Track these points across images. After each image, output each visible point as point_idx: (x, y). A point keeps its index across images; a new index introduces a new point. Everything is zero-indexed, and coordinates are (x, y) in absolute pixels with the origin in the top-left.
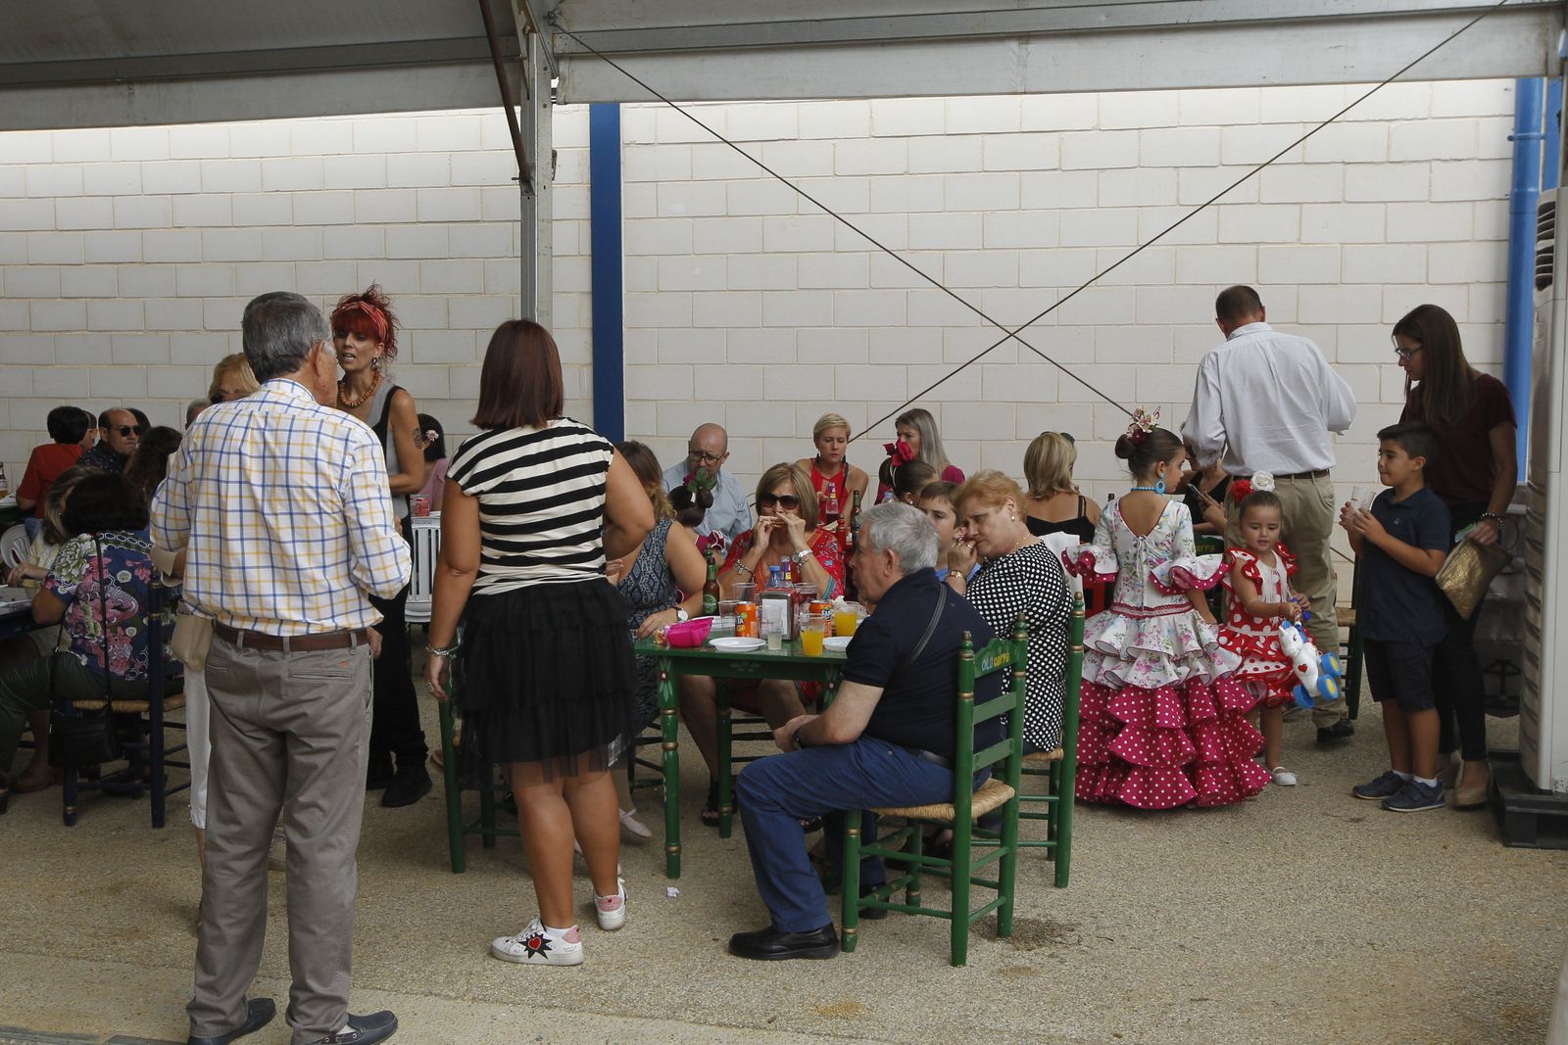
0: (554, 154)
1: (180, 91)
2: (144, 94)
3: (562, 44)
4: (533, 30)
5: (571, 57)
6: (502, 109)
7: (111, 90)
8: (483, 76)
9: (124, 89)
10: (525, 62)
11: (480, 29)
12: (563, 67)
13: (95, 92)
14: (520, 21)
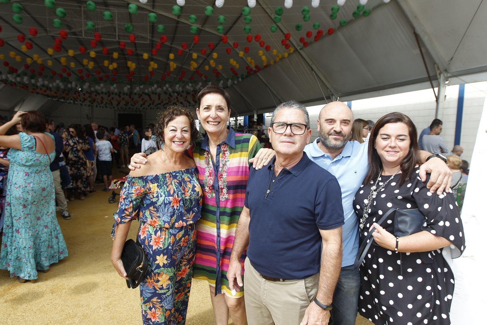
0: (446, 96)
1: (386, 91)
2: (381, 92)
3: (449, 75)
4: (441, 73)
5: (451, 77)
6: (432, 89)
7: (377, 92)
8: (428, 84)
9: (378, 91)
10: (439, 80)
11: (427, 76)
12: (450, 79)
13: (374, 92)
14: (438, 72)
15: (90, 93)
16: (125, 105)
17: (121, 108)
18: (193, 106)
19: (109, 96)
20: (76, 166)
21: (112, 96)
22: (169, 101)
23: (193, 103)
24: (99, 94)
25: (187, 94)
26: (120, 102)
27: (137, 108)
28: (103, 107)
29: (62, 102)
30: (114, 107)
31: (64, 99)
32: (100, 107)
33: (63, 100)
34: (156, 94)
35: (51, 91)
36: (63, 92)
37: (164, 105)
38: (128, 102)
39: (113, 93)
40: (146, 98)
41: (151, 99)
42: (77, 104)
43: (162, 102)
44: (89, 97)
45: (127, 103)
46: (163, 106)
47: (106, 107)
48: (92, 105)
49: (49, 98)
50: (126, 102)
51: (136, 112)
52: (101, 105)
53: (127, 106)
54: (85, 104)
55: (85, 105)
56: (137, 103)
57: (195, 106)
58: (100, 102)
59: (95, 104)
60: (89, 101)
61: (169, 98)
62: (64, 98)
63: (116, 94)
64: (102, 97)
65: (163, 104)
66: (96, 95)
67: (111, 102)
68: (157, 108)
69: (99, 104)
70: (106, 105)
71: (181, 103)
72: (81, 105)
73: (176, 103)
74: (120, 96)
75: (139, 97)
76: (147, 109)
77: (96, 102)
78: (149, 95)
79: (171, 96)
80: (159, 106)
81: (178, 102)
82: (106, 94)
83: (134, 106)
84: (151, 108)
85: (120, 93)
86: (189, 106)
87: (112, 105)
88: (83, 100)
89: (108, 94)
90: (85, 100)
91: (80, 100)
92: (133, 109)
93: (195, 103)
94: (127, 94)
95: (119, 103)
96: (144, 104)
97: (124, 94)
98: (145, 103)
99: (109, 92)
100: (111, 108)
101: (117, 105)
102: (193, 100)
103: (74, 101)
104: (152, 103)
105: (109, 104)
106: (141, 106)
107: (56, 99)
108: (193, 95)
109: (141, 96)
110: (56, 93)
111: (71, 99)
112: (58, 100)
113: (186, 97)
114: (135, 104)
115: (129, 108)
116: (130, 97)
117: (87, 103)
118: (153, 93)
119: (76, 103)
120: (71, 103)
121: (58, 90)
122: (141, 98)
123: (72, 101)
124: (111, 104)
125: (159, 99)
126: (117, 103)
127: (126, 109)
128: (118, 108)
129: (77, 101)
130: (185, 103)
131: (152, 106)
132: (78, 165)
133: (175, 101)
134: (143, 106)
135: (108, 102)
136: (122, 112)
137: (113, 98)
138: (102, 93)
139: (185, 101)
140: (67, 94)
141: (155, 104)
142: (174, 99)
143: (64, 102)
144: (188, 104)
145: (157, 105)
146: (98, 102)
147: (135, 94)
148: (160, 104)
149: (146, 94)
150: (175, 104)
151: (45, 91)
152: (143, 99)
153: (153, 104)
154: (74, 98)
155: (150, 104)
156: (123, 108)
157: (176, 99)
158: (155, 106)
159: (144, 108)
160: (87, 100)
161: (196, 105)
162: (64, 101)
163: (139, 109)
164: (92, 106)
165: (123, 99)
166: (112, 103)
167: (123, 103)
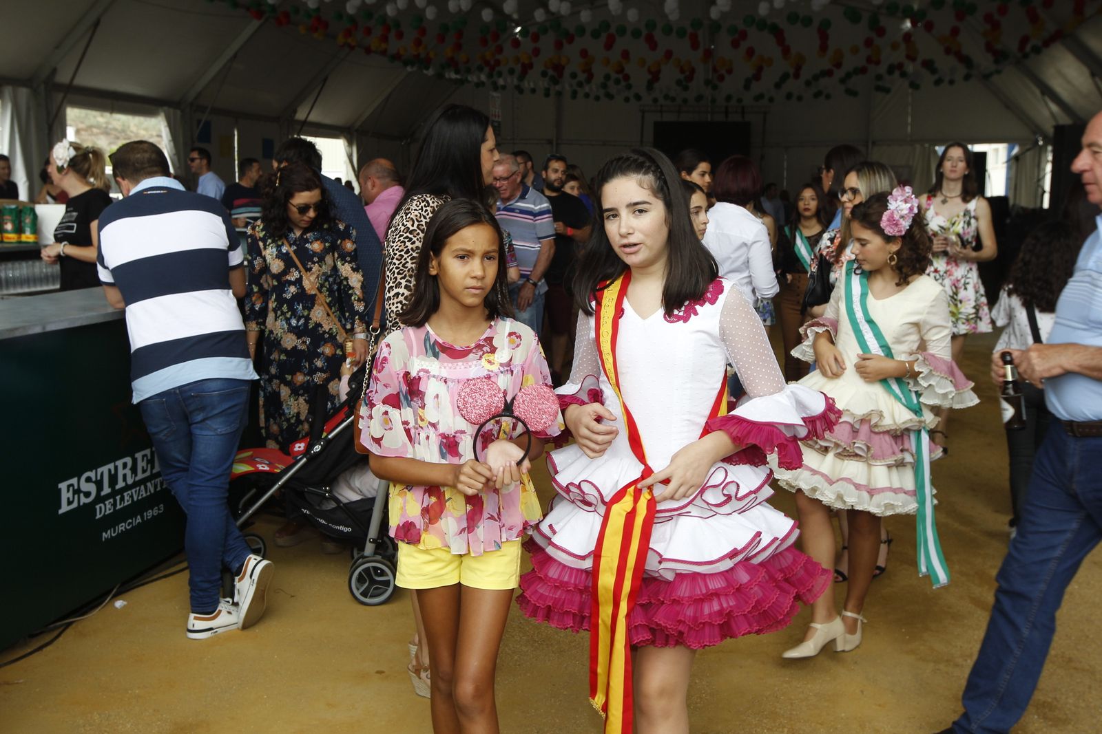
15: (536, 38)
16: (679, 83)
17: (666, 97)
18: (986, 76)
19: (609, 45)
20: (300, 378)
21: (621, 44)
22: (869, 60)
23: (984, 61)
24: (571, 39)
25: (960, 16)
26: (659, 72)
27: (729, 98)
28: (597, 98)
29: (451, 80)
30: (638, 97)
31: (457, 72)
32: (587, 95)
33: (453, 76)
34: (807, 21)
35: (400, 35)
36: (441, 39)
37: (848, 75)
38: (693, 71)
39: (622, 31)
40: (765, 44)
41: (786, 51)
42: (504, 87)
43: (838, 65)
44: (536, 52)
45: (689, 74)
46: (843, 81)
47: (610, 96)
48: (558, 88)
49: (409, 69)
50: (682, 71)
51: (727, 113)
52: (587, 89)
53: (686, 88)
54: (532, 85)
55: (533, 91)
56: (730, 71)
57: (995, 78)
58: (582, 77)
59: (567, 85)
60: (544, 74)
61: (869, 43)
62: (452, 63)
63: (636, 34)
64: (584, 53)
65: (839, 74)
66: (559, 45)
67: (621, 70)
68: (817, 95)
69: (580, 84)
70: (604, 86)
71: (929, 65)
72: (520, 90)
73: (900, 66)
74: (652, 43)
75: (735, 44)
76: (771, 100)
77: (567, 73)
78: (778, 34)
79: (881, 32)
80: (824, 82)
81: (911, 58)
82: (596, 34)
83: (715, 87)
84: (789, 96)
85: (651, 25)
86: (967, 77)
87: (629, 87)
88: (518, 68)
89: (604, 36)
90: (526, 68)
91: (512, 72)
92: (714, 101)
93: (996, 62)
94: (681, 33)
95: (655, 76)
96: (757, 77)
97: (668, 30)
98: (760, 69)
99: (605, 25)
100: (627, 100)
101: (650, 86)
102: (989, 47)
103: (490, 76)
104: (792, 71)
105: (617, 82)
106: (747, 87)
107: (430, 72)
108: (988, 18)
109: (744, 35)
110: (418, 43)
111: (480, 69)
112: (440, 76)
113: (955, 32)
114: (722, 78)
115: (699, 98)
116: (695, 45)
117: (534, 80)
118: (793, 18)
119: (501, 82)
120: (483, 84)
121: (423, 32)
122: (744, 45)
123: (483, 77)
124: (623, 83)
125: (824, 48)
126: (650, 77)
127: (685, 101)
128: (655, 100)
129: (500, 74)
130: (946, 63)
131: (792, 85)
132: (313, 371)
133: (899, 56)
134: (756, 88)
135: (614, 76)
136: (669, 117)
137: (626, 55)
138: (581, 30)
139: (948, 51)
140: (458, 47)
141: (806, 74)
142: (895, 46)
143: (462, 82)
144: (962, 70)
145: (816, 78)
146: (574, 76)
147: (715, 27)
148: (829, 73)
149: (762, 25)
150: (897, 73)
151: (385, 39)
152: (750, 52)
153: (797, 76)
154: (487, 63)
155: (785, 77)
156: (673, 99)
157: (903, 46)
158: (808, 83)
159: (760, 97)
160: (531, 66)
161: (998, 72)
162: (458, 77)
163: (740, 100)
164: (559, 94)
165: (669, 54)
166: (627, 78)
167: (670, 75)
